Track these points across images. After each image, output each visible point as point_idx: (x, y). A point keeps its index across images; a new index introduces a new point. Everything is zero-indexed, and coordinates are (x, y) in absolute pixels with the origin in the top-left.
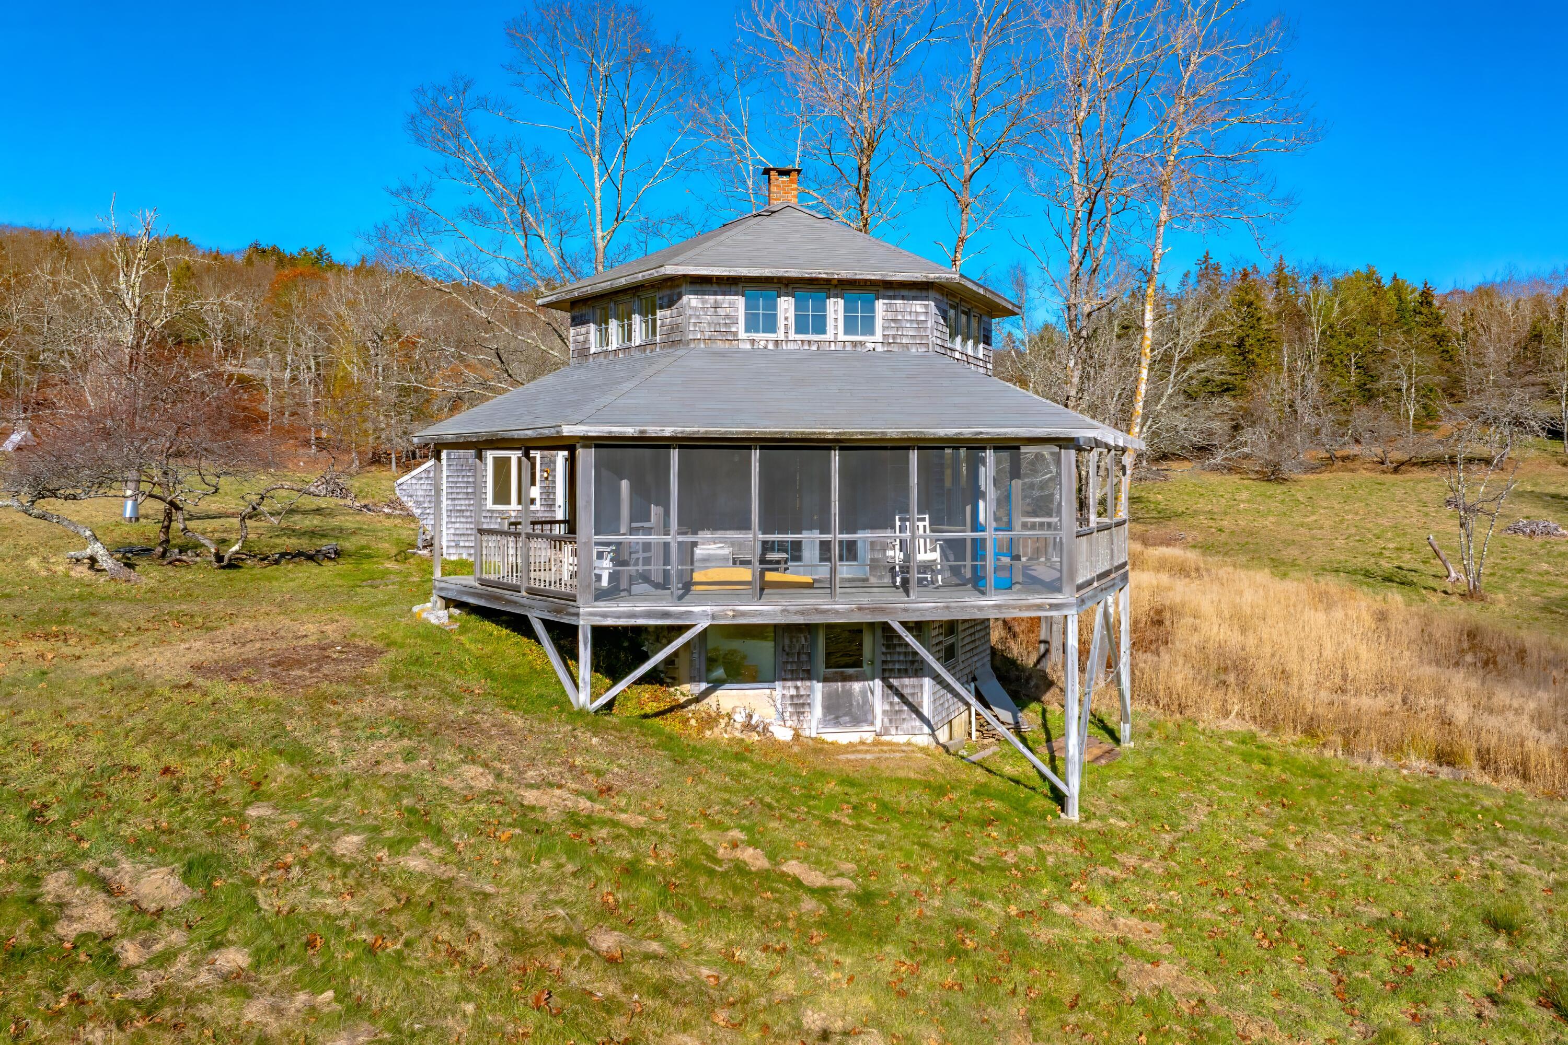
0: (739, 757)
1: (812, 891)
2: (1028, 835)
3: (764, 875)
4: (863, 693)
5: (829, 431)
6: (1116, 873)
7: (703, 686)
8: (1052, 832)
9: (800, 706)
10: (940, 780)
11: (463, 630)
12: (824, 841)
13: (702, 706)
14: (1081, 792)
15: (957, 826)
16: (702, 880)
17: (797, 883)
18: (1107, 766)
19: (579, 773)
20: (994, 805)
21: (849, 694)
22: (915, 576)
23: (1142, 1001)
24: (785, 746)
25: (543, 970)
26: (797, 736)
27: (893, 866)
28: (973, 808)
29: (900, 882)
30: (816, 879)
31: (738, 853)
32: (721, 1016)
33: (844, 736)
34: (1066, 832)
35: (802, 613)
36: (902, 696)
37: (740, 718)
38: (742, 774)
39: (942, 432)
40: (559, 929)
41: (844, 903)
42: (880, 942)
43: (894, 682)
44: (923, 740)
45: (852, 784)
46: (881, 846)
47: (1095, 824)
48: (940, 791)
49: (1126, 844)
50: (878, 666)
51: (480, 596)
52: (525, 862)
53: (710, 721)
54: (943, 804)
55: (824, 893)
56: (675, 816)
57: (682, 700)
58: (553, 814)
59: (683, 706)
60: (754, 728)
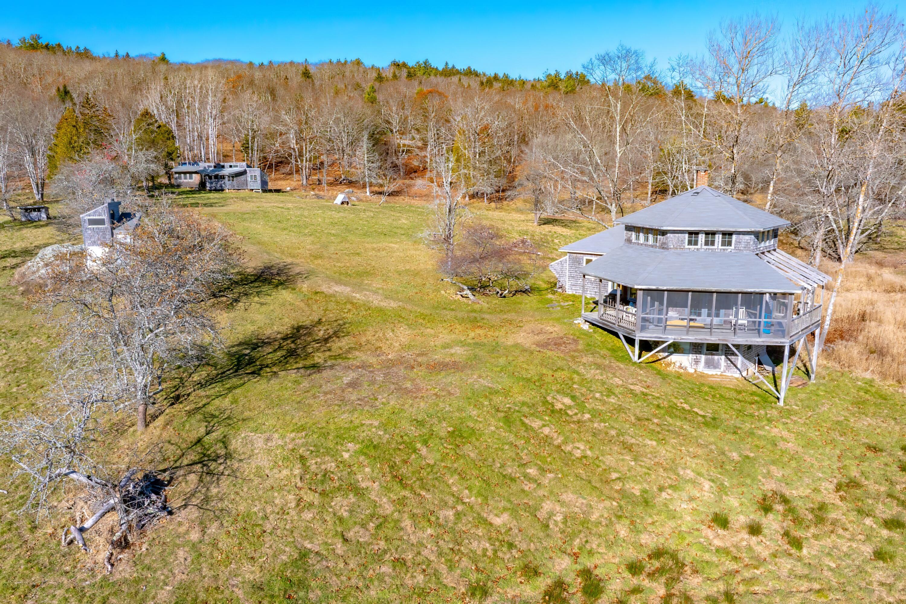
0: (679, 378)
1: (701, 416)
2: (764, 408)
3: (689, 411)
4: (718, 360)
5: (714, 289)
6: (789, 421)
7: (667, 354)
8: (772, 408)
9: (697, 362)
10: (740, 389)
11: (595, 332)
12: (704, 404)
13: (666, 360)
14: (785, 397)
15: (742, 404)
16: (674, 410)
17: (697, 413)
18: (801, 389)
19: (641, 381)
20: (756, 398)
21: (713, 359)
22: (737, 327)
23: (781, 450)
24: (692, 374)
25: (644, 425)
26: (696, 371)
27: (722, 412)
28: (749, 399)
29: (723, 416)
30: (701, 413)
31: (683, 405)
32: (681, 438)
33: (710, 372)
34: (776, 408)
35: (701, 340)
36: (731, 361)
37: (678, 364)
38: (680, 384)
39: (749, 290)
40: (646, 417)
41: (708, 419)
42: (717, 428)
43: (729, 357)
44: (737, 375)
45: (712, 388)
46: (719, 407)
47: (787, 407)
48: (739, 392)
49: (796, 413)
50: (724, 352)
51: (600, 323)
52: (635, 403)
53: (669, 365)
54: (740, 397)
55: (704, 417)
56: (666, 395)
57: (660, 358)
58: (638, 392)
59: (660, 360)
60: (682, 368)
